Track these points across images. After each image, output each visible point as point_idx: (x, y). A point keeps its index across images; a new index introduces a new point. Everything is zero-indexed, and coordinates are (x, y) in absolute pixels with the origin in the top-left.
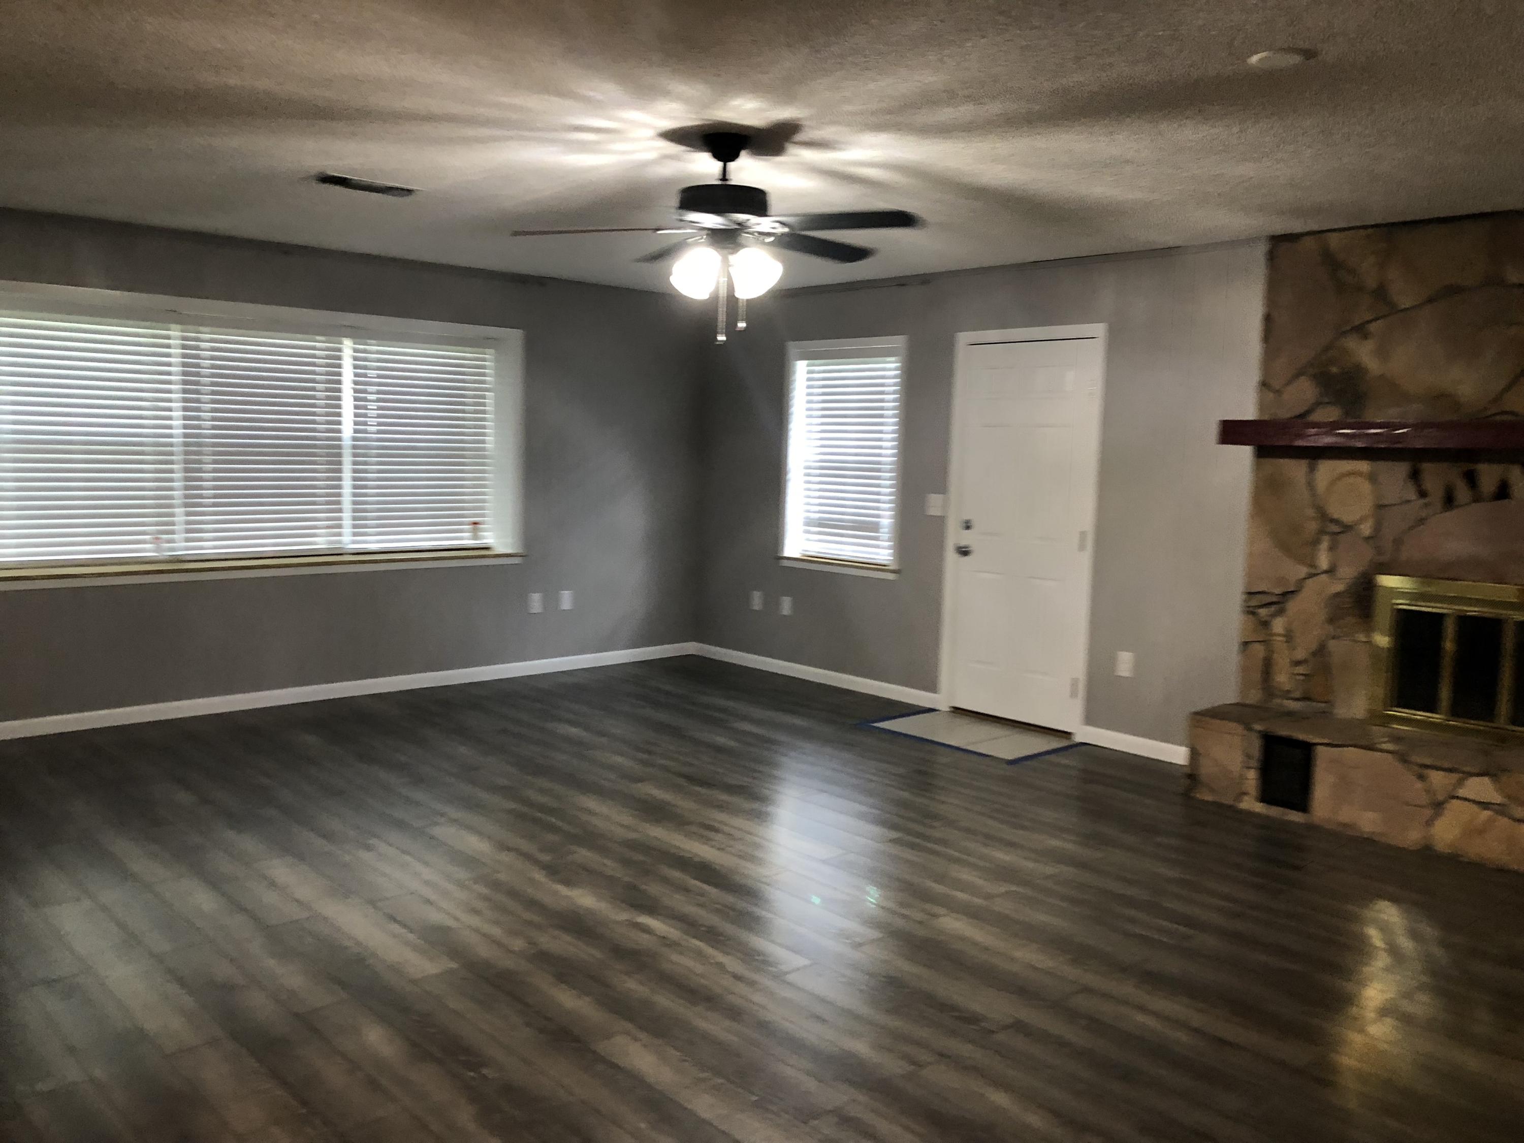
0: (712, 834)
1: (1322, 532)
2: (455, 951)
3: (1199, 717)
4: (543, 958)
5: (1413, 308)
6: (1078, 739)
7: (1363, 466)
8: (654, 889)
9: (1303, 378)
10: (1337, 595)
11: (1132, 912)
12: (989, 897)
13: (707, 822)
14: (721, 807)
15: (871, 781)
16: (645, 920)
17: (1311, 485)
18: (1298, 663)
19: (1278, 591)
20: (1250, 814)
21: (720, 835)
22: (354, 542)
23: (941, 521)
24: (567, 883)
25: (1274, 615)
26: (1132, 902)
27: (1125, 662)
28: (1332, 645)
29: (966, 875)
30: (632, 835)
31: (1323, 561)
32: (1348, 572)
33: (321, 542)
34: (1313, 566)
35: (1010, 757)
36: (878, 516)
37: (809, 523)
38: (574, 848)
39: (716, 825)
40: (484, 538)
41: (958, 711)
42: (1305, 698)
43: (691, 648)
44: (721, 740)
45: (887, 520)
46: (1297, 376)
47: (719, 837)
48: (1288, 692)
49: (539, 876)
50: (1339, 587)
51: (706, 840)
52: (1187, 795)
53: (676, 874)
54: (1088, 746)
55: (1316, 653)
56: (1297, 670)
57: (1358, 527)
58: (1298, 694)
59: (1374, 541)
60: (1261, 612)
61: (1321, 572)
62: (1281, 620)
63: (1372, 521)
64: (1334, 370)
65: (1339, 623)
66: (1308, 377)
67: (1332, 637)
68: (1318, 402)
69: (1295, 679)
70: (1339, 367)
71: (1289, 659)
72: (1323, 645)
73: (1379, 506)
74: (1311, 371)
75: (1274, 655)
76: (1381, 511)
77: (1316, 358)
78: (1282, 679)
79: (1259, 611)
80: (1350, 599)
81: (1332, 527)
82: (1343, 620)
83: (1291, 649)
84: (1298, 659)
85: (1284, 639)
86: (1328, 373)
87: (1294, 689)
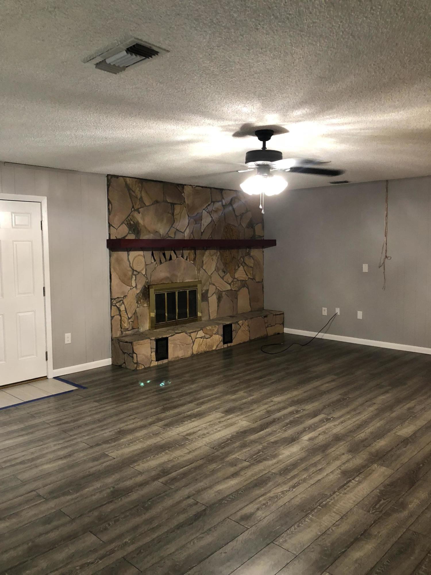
5: (149, 206)
6: (50, 377)
7: (141, 253)
10: (138, 294)
17: (128, 259)
18: (129, 318)
25: (121, 305)
27: (68, 338)
28: (138, 309)
31: (134, 285)
32: (140, 287)
34: (132, 286)
42: (133, 329)
46: (122, 224)
48: (128, 329)
50: (138, 291)
55: (134, 313)
56: (130, 321)
57: (142, 272)
58: (130, 328)
59: (145, 275)
60: (118, 305)
61: (134, 287)
62: (123, 305)
63: (145, 270)
64: (132, 223)
65: (139, 302)
66: (125, 224)
67: (138, 307)
68: (129, 233)
69: (129, 324)
70: (133, 222)
71: (127, 318)
72: (136, 311)
73: (146, 265)
74: (126, 222)
75: (123, 318)
76: (147, 266)
77: (126, 218)
78: (125, 325)
79: (117, 304)
80: (141, 294)
81: (135, 273)
82: (140, 301)
83: (127, 314)
84: (130, 317)
85: (124, 312)
86: (130, 223)
87: (129, 327)
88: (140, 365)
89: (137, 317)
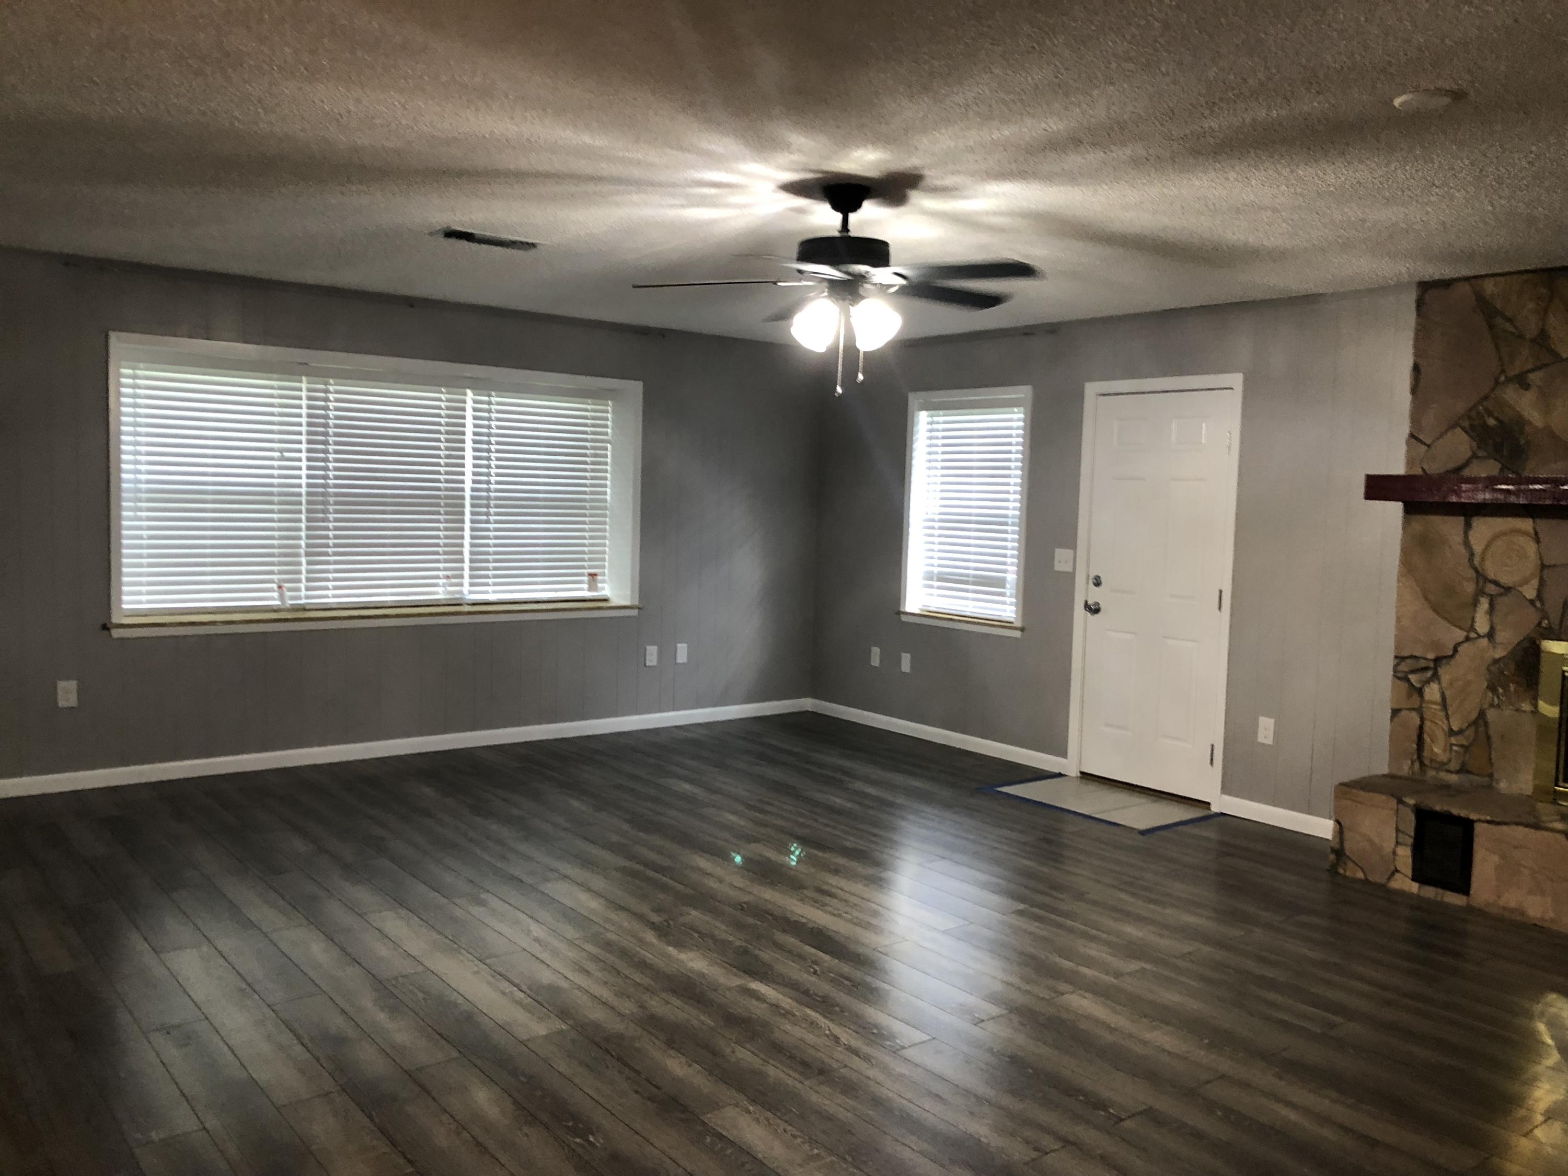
0: (827, 899)
1: (1480, 592)
2: (564, 1013)
3: (1345, 788)
4: (652, 1023)
6: (1215, 809)
7: (1526, 524)
8: (766, 955)
9: (1458, 430)
10: (1495, 661)
11: (1273, 996)
12: (1118, 975)
13: (825, 887)
14: (836, 871)
15: (996, 848)
16: (755, 985)
17: (1467, 543)
18: (1451, 732)
19: (1431, 656)
20: (1401, 893)
21: (835, 900)
22: (470, 592)
23: (1071, 576)
24: (680, 945)
25: (1428, 682)
26: (1273, 985)
27: (1266, 729)
28: (1491, 715)
29: (1094, 950)
30: (746, 898)
31: (1482, 625)
32: (1508, 638)
33: (440, 593)
34: (1472, 628)
35: (1142, 826)
36: (1005, 571)
37: (930, 577)
38: (685, 909)
39: (834, 890)
40: (603, 589)
41: (1086, 776)
42: (1462, 770)
43: (807, 704)
44: (837, 801)
45: (1012, 576)
46: (1452, 427)
47: (834, 902)
48: (1444, 764)
49: (650, 936)
50: (1499, 653)
51: (822, 906)
52: (1333, 870)
53: (790, 940)
54: (1227, 817)
55: (1475, 723)
56: (1453, 740)
57: (1520, 589)
58: (1454, 765)
59: (1538, 604)
60: (1413, 678)
61: (1479, 636)
62: (1435, 686)
63: (1535, 583)
64: (1491, 422)
65: (1501, 690)
66: (1463, 429)
67: (1492, 705)
68: (1474, 456)
69: (1451, 750)
70: (1497, 419)
71: (1446, 728)
72: (1482, 714)
73: (1543, 567)
74: (1466, 424)
75: (1427, 724)
76: (1545, 571)
77: (1471, 409)
78: (1436, 750)
79: (1410, 676)
80: (1512, 666)
81: (1491, 589)
82: (1506, 688)
83: (1448, 719)
84: (1455, 728)
85: (1438, 707)
86: (1485, 426)
87: (1450, 761)
88: (1350, 864)
89: (1488, 738)
